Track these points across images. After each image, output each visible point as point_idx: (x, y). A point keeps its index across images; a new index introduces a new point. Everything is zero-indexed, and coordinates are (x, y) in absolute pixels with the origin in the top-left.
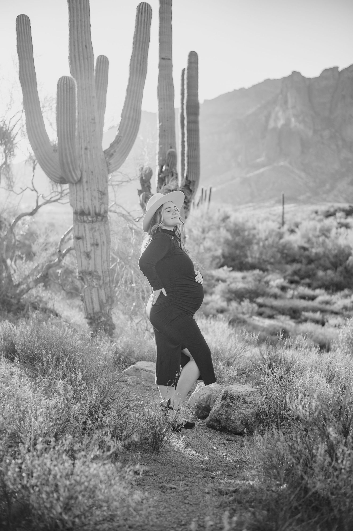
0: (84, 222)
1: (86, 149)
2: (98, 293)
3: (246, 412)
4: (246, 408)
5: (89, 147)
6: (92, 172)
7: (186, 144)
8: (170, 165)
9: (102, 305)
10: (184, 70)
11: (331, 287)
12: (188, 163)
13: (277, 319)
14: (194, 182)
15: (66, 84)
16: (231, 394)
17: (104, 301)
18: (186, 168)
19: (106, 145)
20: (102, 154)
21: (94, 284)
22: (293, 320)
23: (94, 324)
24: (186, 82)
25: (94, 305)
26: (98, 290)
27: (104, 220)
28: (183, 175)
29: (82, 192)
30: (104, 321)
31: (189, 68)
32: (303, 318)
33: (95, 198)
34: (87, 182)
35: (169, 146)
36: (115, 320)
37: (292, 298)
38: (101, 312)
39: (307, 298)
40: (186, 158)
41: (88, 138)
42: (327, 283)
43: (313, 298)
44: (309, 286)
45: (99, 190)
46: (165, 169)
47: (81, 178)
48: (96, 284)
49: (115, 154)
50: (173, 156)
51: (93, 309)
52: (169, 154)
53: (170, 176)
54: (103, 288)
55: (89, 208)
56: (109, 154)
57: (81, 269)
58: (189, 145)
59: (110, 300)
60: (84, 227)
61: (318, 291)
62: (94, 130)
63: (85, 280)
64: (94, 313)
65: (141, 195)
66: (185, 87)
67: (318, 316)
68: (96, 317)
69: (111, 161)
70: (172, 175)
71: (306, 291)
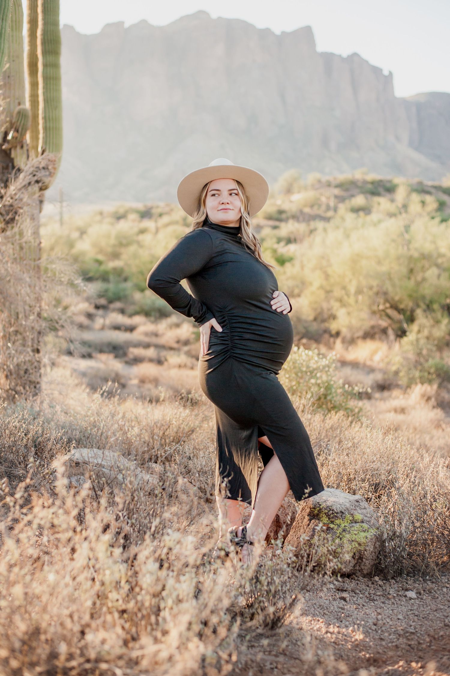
8: (20, 130)
11: (153, 313)
12: (45, 129)
13: (95, 358)
18: (41, 136)
22: (118, 360)
32: (131, 356)
35: (17, 101)
37: (103, 328)
39: (123, 328)
42: (146, 308)
43: (131, 329)
44: (122, 311)
46: (13, 137)
50: (25, 116)
53: (18, 147)
58: (46, 101)
61: (138, 319)
67: (151, 352)
70: (22, 147)
71: (120, 319)
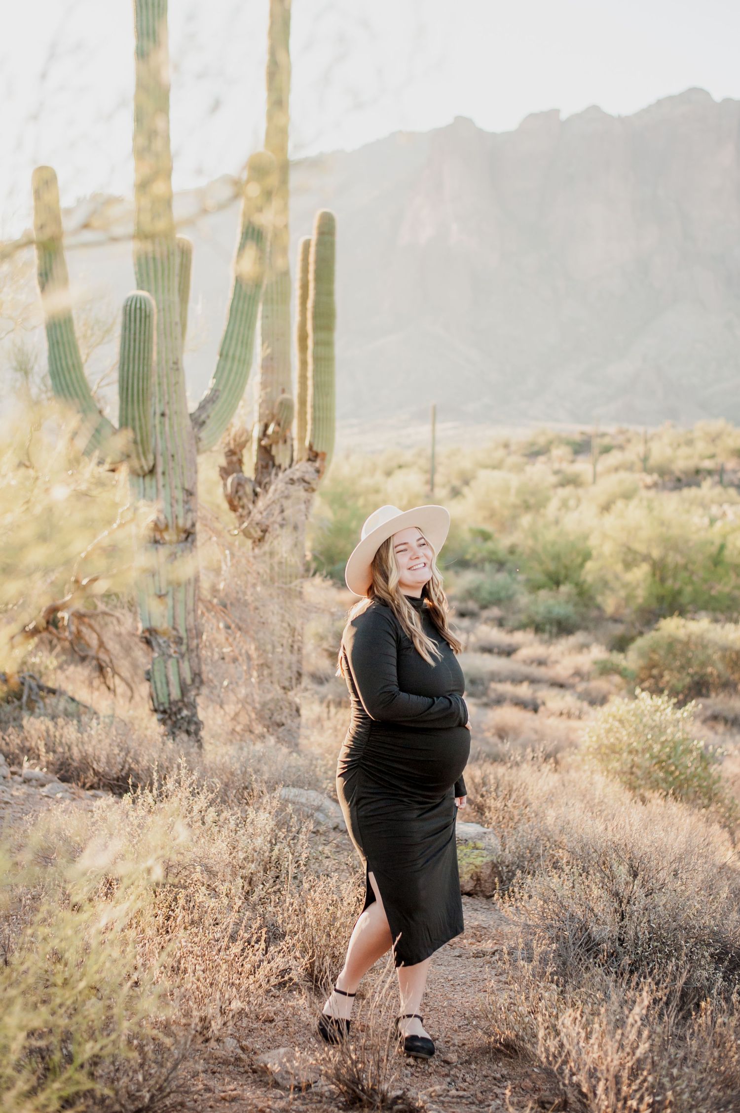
0: (156, 542)
1: (163, 415)
2: (178, 667)
5: (167, 412)
6: (173, 456)
7: (310, 383)
8: (282, 423)
9: (184, 690)
10: (307, 245)
11: (548, 627)
12: (314, 419)
14: (324, 454)
15: (140, 308)
17: (189, 681)
18: (309, 427)
19: (192, 406)
20: (188, 422)
21: (172, 651)
23: (169, 722)
24: (311, 268)
25: (171, 688)
26: (178, 662)
27: (190, 539)
28: (302, 439)
29: (154, 490)
30: (187, 716)
31: (319, 243)
33: (177, 501)
34: (164, 473)
35: (280, 388)
36: (201, 715)
38: (182, 701)
39: (496, 650)
40: (309, 410)
41: (166, 397)
42: (538, 618)
43: (509, 652)
44: (500, 623)
45: (183, 489)
46: (274, 432)
47: (154, 466)
48: (175, 652)
49: (208, 421)
50: (286, 406)
51: (169, 695)
52: (281, 403)
53: (281, 442)
54: (186, 658)
55: (167, 520)
56: (198, 422)
57: (148, 625)
58: (316, 386)
59: (197, 680)
61: (519, 637)
62: (177, 383)
63: (154, 643)
64: (170, 703)
65: (230, 480)
66: (311, 276)
67: (524, 690)
68: (174, 709)
69: (203, 434)
70: (285, 442)
71: (496, 635)
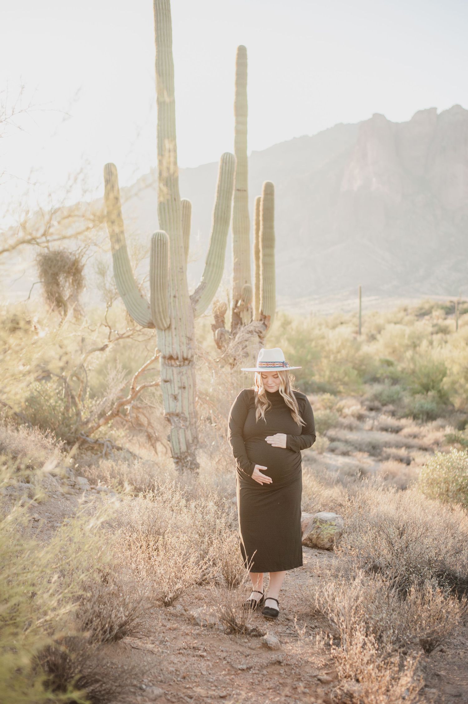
0: (172, 366)
1: (175, 297)
2: (185, 434)
3: (332, 532)
4: (332, 529)
5: (177, 295)
6: (180, 319)
7: (261, 277)
8: (246, 300)
9: (188, 446)
10: (259, 201)
11: (421, 416)
12: (264, 297)
13: (354, 456)
14: (269, 317)
15: (161, 240)
16: (320, 519)
17: (191, 441)
18: (261, 302)
19: (191, 293)
20: (189, 300)
21: (181, 425)
22: (373, 458)
23: (180, 464)
24: (261, 213)
25: (181, 445)
26: (185, 431)
27: (190, 364)
28: (257, 309)
29: (170, 338)
30: (190, 460)
31: (265, 200)
32: (384, 455)
33: (183, 343)
34: (175, 329)
35: (244, 280)
36: (199, 460)
37: (371, 429)
38: (187, 452)
39: (390, 430)
40: (261, 292)
41: (176, 287)
42: (415, 411)
43: (397, 430)
44: (393, 414)
45: (186, 337)
46: (241, 305)
47: (170, 325)
48: (183, 425)
49: (200, 300)
50: (248, 290)
51: (180, 449)
52: (245, 289)
53: (245, 310)
54: (189, 429)
55: (177, 354)
56: (195, 300)
57: (168, 411)
58: (264, 279)
59: (195, 441)
60: (173, 371)
61: (403, 421)
62: (182, 279)
63: (172, 421)
64: (181, 453)
65: (217, 332)
66: (261, 218)
67: (403, 452)
68: (183, 457)
69: (197, 307)
70: (248, 310)
71: (390, 421)
